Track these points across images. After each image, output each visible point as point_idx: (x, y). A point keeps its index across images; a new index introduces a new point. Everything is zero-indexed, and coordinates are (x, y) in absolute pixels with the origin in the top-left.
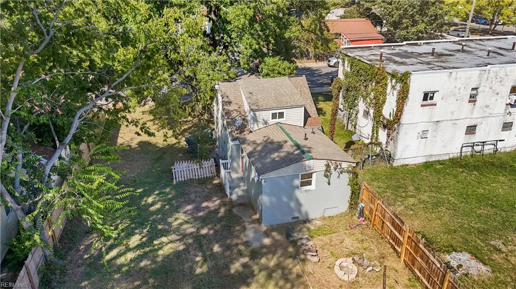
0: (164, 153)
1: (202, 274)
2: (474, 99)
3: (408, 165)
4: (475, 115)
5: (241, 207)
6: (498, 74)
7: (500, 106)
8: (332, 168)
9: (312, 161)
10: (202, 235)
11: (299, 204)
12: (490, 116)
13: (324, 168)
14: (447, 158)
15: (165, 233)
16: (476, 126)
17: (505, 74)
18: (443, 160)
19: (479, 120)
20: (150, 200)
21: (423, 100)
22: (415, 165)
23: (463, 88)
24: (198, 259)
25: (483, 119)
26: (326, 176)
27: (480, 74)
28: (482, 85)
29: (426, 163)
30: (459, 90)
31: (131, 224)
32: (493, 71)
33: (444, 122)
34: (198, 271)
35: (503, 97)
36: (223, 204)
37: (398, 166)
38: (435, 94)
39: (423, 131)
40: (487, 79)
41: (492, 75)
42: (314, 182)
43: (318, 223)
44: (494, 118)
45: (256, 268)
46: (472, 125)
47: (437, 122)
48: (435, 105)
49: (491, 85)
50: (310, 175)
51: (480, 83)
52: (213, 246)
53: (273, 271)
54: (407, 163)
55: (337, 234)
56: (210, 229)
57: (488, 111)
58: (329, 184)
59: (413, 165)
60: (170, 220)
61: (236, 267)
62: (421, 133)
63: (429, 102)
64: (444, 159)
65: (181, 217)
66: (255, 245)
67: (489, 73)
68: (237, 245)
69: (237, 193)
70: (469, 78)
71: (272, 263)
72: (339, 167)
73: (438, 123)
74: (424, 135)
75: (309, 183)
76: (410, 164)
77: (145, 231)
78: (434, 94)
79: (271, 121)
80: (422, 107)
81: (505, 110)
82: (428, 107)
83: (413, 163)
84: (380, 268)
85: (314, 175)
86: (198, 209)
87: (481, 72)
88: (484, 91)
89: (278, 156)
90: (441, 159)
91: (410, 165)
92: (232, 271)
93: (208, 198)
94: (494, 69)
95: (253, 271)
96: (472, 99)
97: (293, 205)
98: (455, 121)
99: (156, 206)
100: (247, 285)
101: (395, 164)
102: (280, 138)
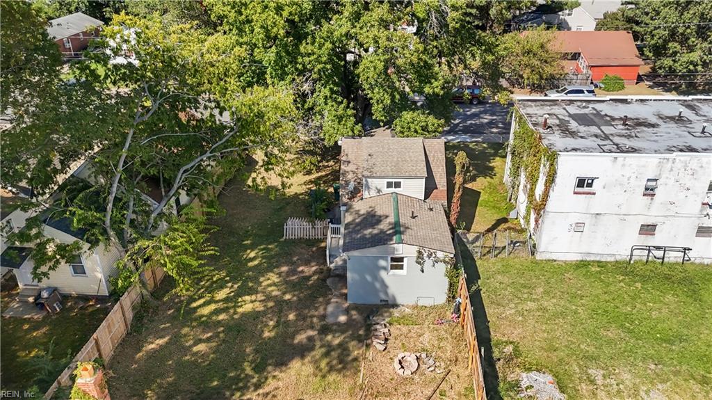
0: (288, 204)
1: (270, 338)
2: (652, 192)
3: (555, 261)
4: (654, 212)
5: (337, 279)
6: (688, 165)
7: (692, 205)
8: (425, 255)
9: (401, 245)
10: (285, 300)
11: (385, 286)
12: (676, 215)
13: (416, 254)
14: (612, 259)
15: (251, 291)
16: (655, 226)
17: (700, 165)
18: (606, 262)
19: (661, 219)
20: (252, 255)
21: (578, 186)
22: (565, 262)
23: (633, 176)
24: (271, 323)
25: (666, 218)
26: (419, 263)
27: (660, 162)
28: (664, 176)
29: (582, 261)
30: (629, 179)
31: (226, 276)
32: (680, 160)
33: (607, 216)
34: (266, 334)
35: (697, 194)
36: (320, 272)
37: (542, 261)
38: (595, 181)
39: (577, 223)
40: (672, 170)
41: (678, 165)
42: (405, 267)
43: (408, 311)
44: (684, 219)
45: (318, 344)
46: (649, 224)
47: (597, 214)
48: (594, 194)
49: (677, 177)
50: (401, 259)
51: (660, 174)
52: (290, 314)
53: (334, 350)
54: (555, 259)
55: (419, 326)
56: (294, 296)
57: (673, 209)
58: (423, 271)
59: (562, 261)
60: (262, 279)
61: (301, 338)
62: (574, 225)
63: (586, 189)
64: (608, 260)
65: (274, 278)
66: (330, 320)
67: (673, 163)
68: (312, 317)
69: (337, 262)
70: (644, 166)
71: (336, 342)
72: (434, 256)
73: (598, 216)
74: (579, 227)
75: (401, 267)
76: (560, 259)
77: (236, 286)
78: (593, 180)
79: (386, 190)
80: (575, 195)
81: (701, 211)
82: (585, 195)
83: (564, 259)
84: (442, 371)
85: (405, 259)
86: (293, 272)
87: (662, 160)
88: (666, 184)
89: (370, 233)
90: (603, 260)
91: (559, 261)
92: (296, 341)
93: (307, 263)
94: (682, 158)
95: (315, 345)
96: (648, 192)
97: (378, 285)
98: (623, 217)
99: (256, 262)
100: (303, 357)
101: (538, 257)
102: (386, 211)
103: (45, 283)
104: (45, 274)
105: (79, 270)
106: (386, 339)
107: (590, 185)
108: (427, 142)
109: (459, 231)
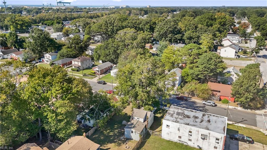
1: (111, 139)
3: (165, 139)
11: (131, 136)
17: (186, 127)
24: (113, 137)
25: (183, 136)
29: (169, 140)
30: (175, 127)
31: (110, 128)
33: (172, 133)
35: (187, 132)
39: (168, 133)
42: (133, 133)
44: (186, 137)
46: (180, 136)
48: (170, 128)
52: (116, 137)
56: (118, 134)
58: (136, 134)
65: (117, 131)
67: (182, 126)
68: (119, 138)
70: (177, 125)
88: (181, 129)
89: (131, 126)
90: (173, 141)
95: (117, 142)
98: (175, 134)
99: (116, 127)
100: (114, 143)
101: (162, 138)
102: (135, 123)
103: (85, 123)
104: (85, 122)
105: (90, 122)
106: (126, 144)
107: (169, 126)
108: (148, 112)
109: (148, 129)
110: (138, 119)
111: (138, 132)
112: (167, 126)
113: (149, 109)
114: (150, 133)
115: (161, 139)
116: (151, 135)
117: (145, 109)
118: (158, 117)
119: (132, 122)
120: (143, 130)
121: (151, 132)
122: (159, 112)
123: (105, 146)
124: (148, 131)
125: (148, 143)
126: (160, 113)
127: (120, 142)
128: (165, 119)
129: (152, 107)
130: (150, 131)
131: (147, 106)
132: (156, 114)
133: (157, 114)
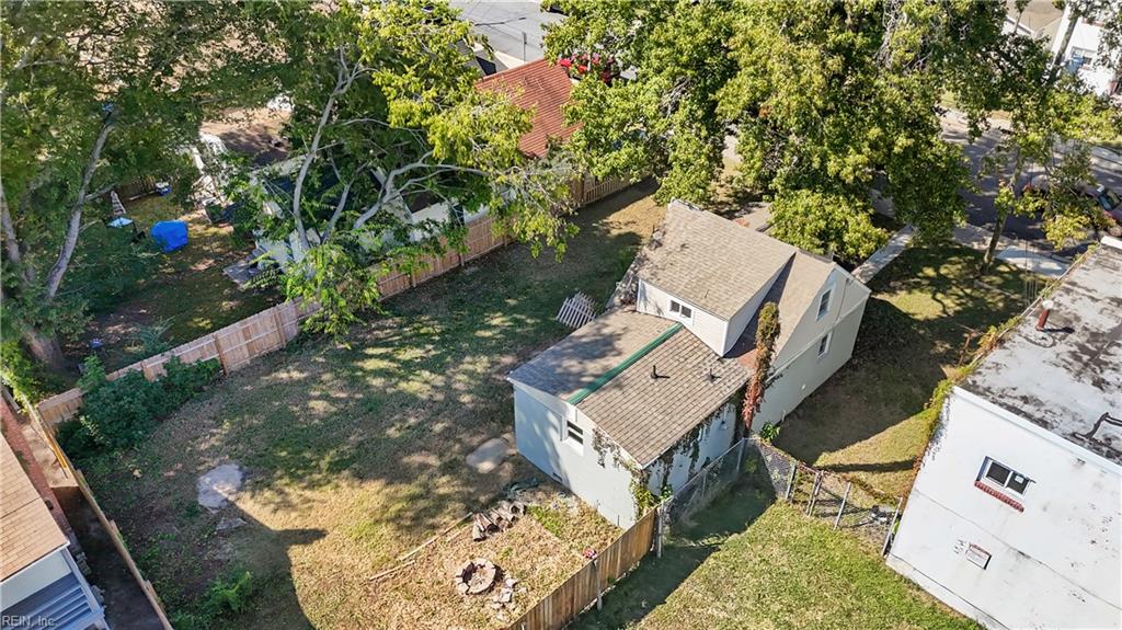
1: (387, 438)
3: (919, 589)
8: (605, 443)
9: (574, 408)
10: (458, 402)
13: (592, 434)
15: (439, 369)
20: (496, 321)
21: (988, 475)
24: (412, 421)
26: (597, 448)
31: (438, 335)
33: (1042, 569)
34: (391, 431)
37: (893, 573)
38: (1030, 485)
39: (975, 546)
42: (583, 444)
43: (574, 511)
45: (423, 479)
47: (1022, 553)
48: (1023, 509)
52: (442, 422)
53: (428, 498)
55: (559, 541)
56: (474, 402)
58: (602, 465)
60: (467, 359)
61: (416, 459)
62: (967, 546)
63: (1007, 491)
65: (482, 365)
66: (471, 459)
68: (459, 441)
71: (443, 490)
72: (617, 450)
73: (1022, 558)
74: (976, 556)
75: (580, 441)
76: (927, 590)
77: (433, 353)
78: (1025, 481)
79: (666, 313)
80: (979, 489)
82: (1000, 502)
89: (567, 368)
92: (406, 460)
95: (417, 479)
97: (548, 447)
99: (488, 334)
100: (389, 483)
101: (890, 562)
102: (630, 346)
106: (494, 529)
107: (1020, 488)
108: (802, 260)
109: (756, 438)
110: (677, 316)
111: (625, 455)
112: (998, 472)
113: (824, 235)
114: (775, 475)
115: (876, 567)
116: (782, 497)
117: (783, 229)
118: (905, 319)
119: (615, 322)
120: (694, 433)
121: (780, 467)
122: (930, 272)
123: (295, 493)
124: (754, 453)
125: (715, 591)
126: (940, 285)
127: (444, 485)
128: (985, 379)
129: (862, 216)
130: (771, 454)
131: (806, 199)
132: (893, 291)
133: (910, 288)
